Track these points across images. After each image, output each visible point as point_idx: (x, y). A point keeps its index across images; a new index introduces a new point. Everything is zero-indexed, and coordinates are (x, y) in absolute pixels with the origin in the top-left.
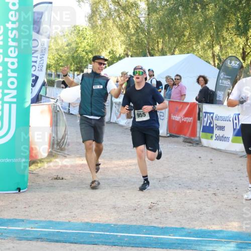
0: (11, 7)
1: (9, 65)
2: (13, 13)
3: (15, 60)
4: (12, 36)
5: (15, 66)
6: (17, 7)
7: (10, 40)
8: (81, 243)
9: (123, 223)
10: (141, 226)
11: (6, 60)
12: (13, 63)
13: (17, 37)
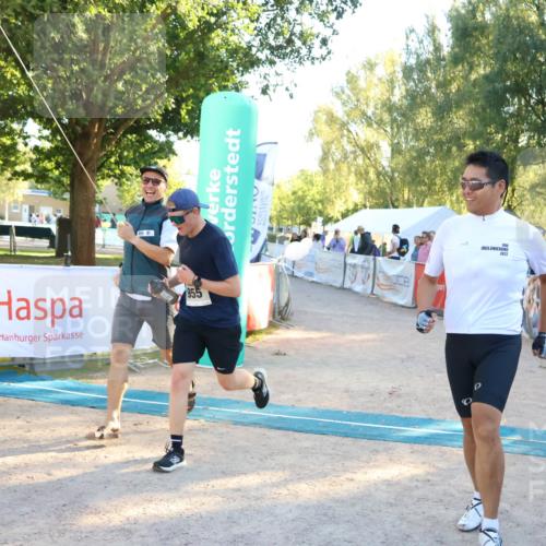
0: (231, 148)
1: (226, 217)
2: (233, 155)
3: (234, 211)
4: (230, 182)
5: (232, 219)
6: (237, 148)
7: (228, 187)
8: (307, 432)
9: (358, 411)
10: (380, 415)
11: (223, 210)
12: (230, 215)
13: (236, 183)
